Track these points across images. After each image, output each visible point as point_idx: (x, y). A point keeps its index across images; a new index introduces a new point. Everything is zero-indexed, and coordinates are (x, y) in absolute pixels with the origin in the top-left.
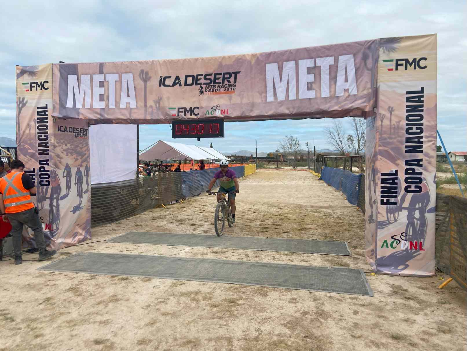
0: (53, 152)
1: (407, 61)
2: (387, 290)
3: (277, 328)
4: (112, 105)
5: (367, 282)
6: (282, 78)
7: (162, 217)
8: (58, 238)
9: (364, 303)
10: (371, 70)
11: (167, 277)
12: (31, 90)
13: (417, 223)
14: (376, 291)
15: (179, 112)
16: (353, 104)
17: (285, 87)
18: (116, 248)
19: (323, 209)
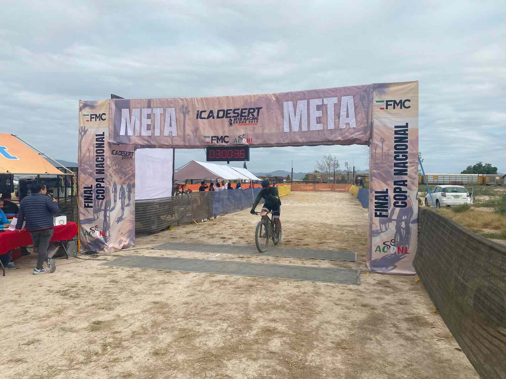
0: (108, 172)
1: (395, 102)
3: (281, 299)
4: (157, 133)
5: (360, 277)
6: (296, 113)
7: (195, 232)
8: (109, 244)
9: (352, 288)
10: (367, 108)
11: (201, 271)
12: (91, 121)
13: (403, 232)
14: (364, 283)
15: (212, 140)
16: (353, 136)
17: (298, 120)
18: (158, 253)
19: (348, 228)
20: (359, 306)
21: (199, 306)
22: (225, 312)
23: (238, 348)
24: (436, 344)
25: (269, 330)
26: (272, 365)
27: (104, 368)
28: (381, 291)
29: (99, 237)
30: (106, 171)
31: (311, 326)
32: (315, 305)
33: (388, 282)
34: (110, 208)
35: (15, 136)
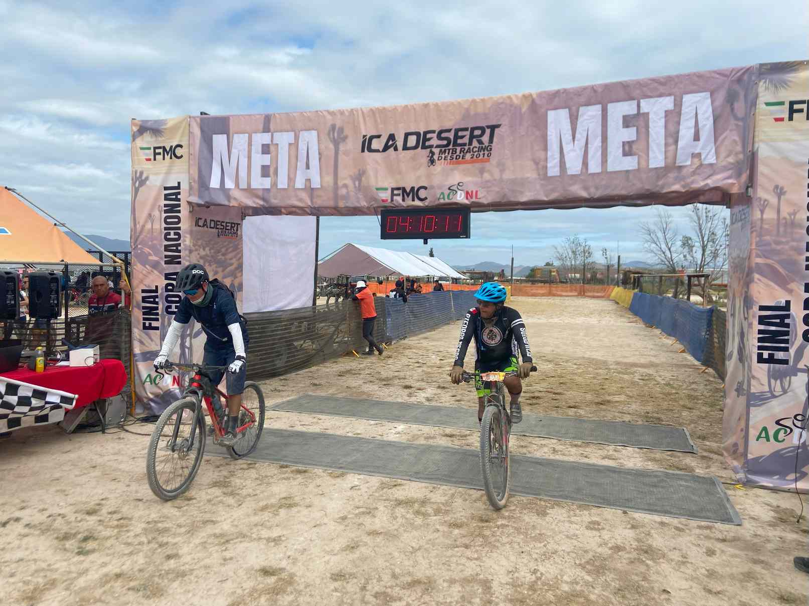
2: (767, 515)
3: (568, 570)
4: (283, 183)
5: (728, 500)
6: (578, 136)
7: (354, 372)
9: (726, 536)
10: (743, 119)
11: (370, 472)
12: (155, 159)
14: (747, 517)
15: (393, 195)
16: (709, 181)
17: (581, 149)
18: (284, 420)
19: (639, 369)
29: (171, 387)
30: (184, 259)
34: (194, 332)
35: (13, 190)
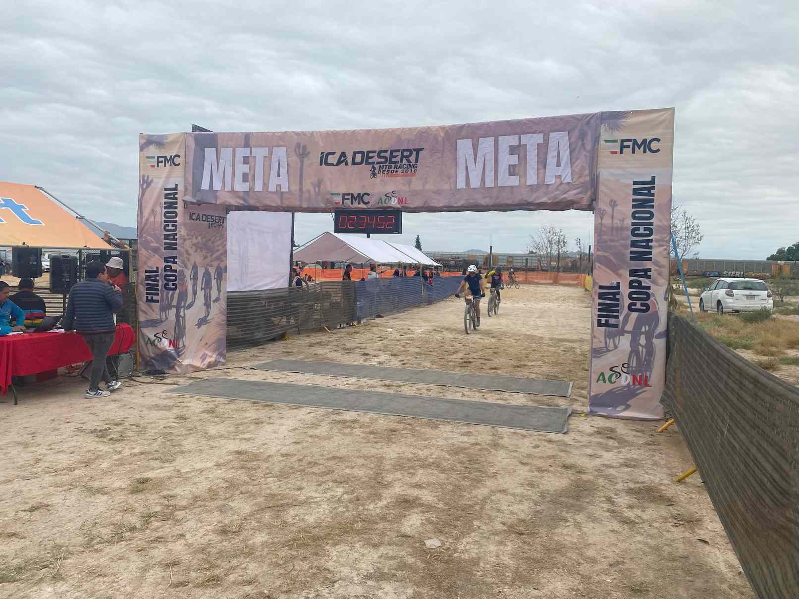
0: (183, 247)
1: (635, 142)
3: (437, 453)
5: (569, 422)
6: (478, 159)
7: (323, 343)
9: (553, 439)
10: (590, 152)
11: (320, 406)
12: (158, 166)
13: (642, 351)
14: (575, 430)
15: (344, 199)
17: (480, 169)
18: (258, 376)
19: (567, 343)
20: (559, 466)
21: (305, 460)
22: (343, 469)
23: (352, 527)
24: (668, 531)
25: (406, 501)
26: (400, 556)
27: (139, 551)
28: (600, 444)
29: (167, 348)
30: (180, 246)
31: (476, 497)
32: (489, 463)
33: (612, 430)
34: (187, 304)
35: (41, 188)
